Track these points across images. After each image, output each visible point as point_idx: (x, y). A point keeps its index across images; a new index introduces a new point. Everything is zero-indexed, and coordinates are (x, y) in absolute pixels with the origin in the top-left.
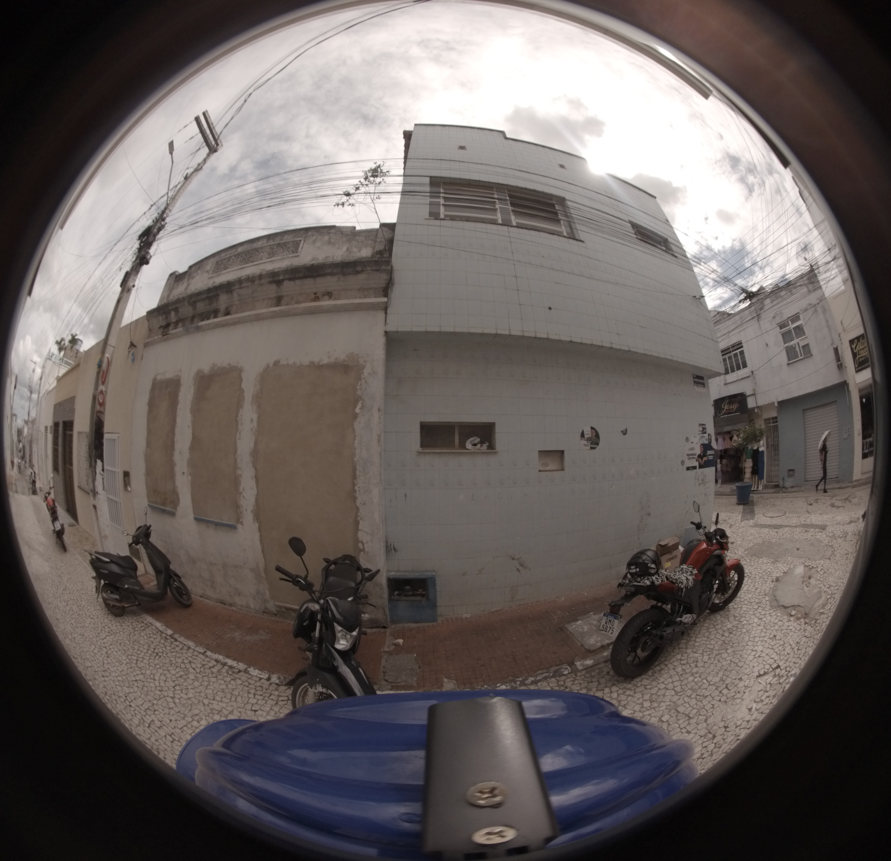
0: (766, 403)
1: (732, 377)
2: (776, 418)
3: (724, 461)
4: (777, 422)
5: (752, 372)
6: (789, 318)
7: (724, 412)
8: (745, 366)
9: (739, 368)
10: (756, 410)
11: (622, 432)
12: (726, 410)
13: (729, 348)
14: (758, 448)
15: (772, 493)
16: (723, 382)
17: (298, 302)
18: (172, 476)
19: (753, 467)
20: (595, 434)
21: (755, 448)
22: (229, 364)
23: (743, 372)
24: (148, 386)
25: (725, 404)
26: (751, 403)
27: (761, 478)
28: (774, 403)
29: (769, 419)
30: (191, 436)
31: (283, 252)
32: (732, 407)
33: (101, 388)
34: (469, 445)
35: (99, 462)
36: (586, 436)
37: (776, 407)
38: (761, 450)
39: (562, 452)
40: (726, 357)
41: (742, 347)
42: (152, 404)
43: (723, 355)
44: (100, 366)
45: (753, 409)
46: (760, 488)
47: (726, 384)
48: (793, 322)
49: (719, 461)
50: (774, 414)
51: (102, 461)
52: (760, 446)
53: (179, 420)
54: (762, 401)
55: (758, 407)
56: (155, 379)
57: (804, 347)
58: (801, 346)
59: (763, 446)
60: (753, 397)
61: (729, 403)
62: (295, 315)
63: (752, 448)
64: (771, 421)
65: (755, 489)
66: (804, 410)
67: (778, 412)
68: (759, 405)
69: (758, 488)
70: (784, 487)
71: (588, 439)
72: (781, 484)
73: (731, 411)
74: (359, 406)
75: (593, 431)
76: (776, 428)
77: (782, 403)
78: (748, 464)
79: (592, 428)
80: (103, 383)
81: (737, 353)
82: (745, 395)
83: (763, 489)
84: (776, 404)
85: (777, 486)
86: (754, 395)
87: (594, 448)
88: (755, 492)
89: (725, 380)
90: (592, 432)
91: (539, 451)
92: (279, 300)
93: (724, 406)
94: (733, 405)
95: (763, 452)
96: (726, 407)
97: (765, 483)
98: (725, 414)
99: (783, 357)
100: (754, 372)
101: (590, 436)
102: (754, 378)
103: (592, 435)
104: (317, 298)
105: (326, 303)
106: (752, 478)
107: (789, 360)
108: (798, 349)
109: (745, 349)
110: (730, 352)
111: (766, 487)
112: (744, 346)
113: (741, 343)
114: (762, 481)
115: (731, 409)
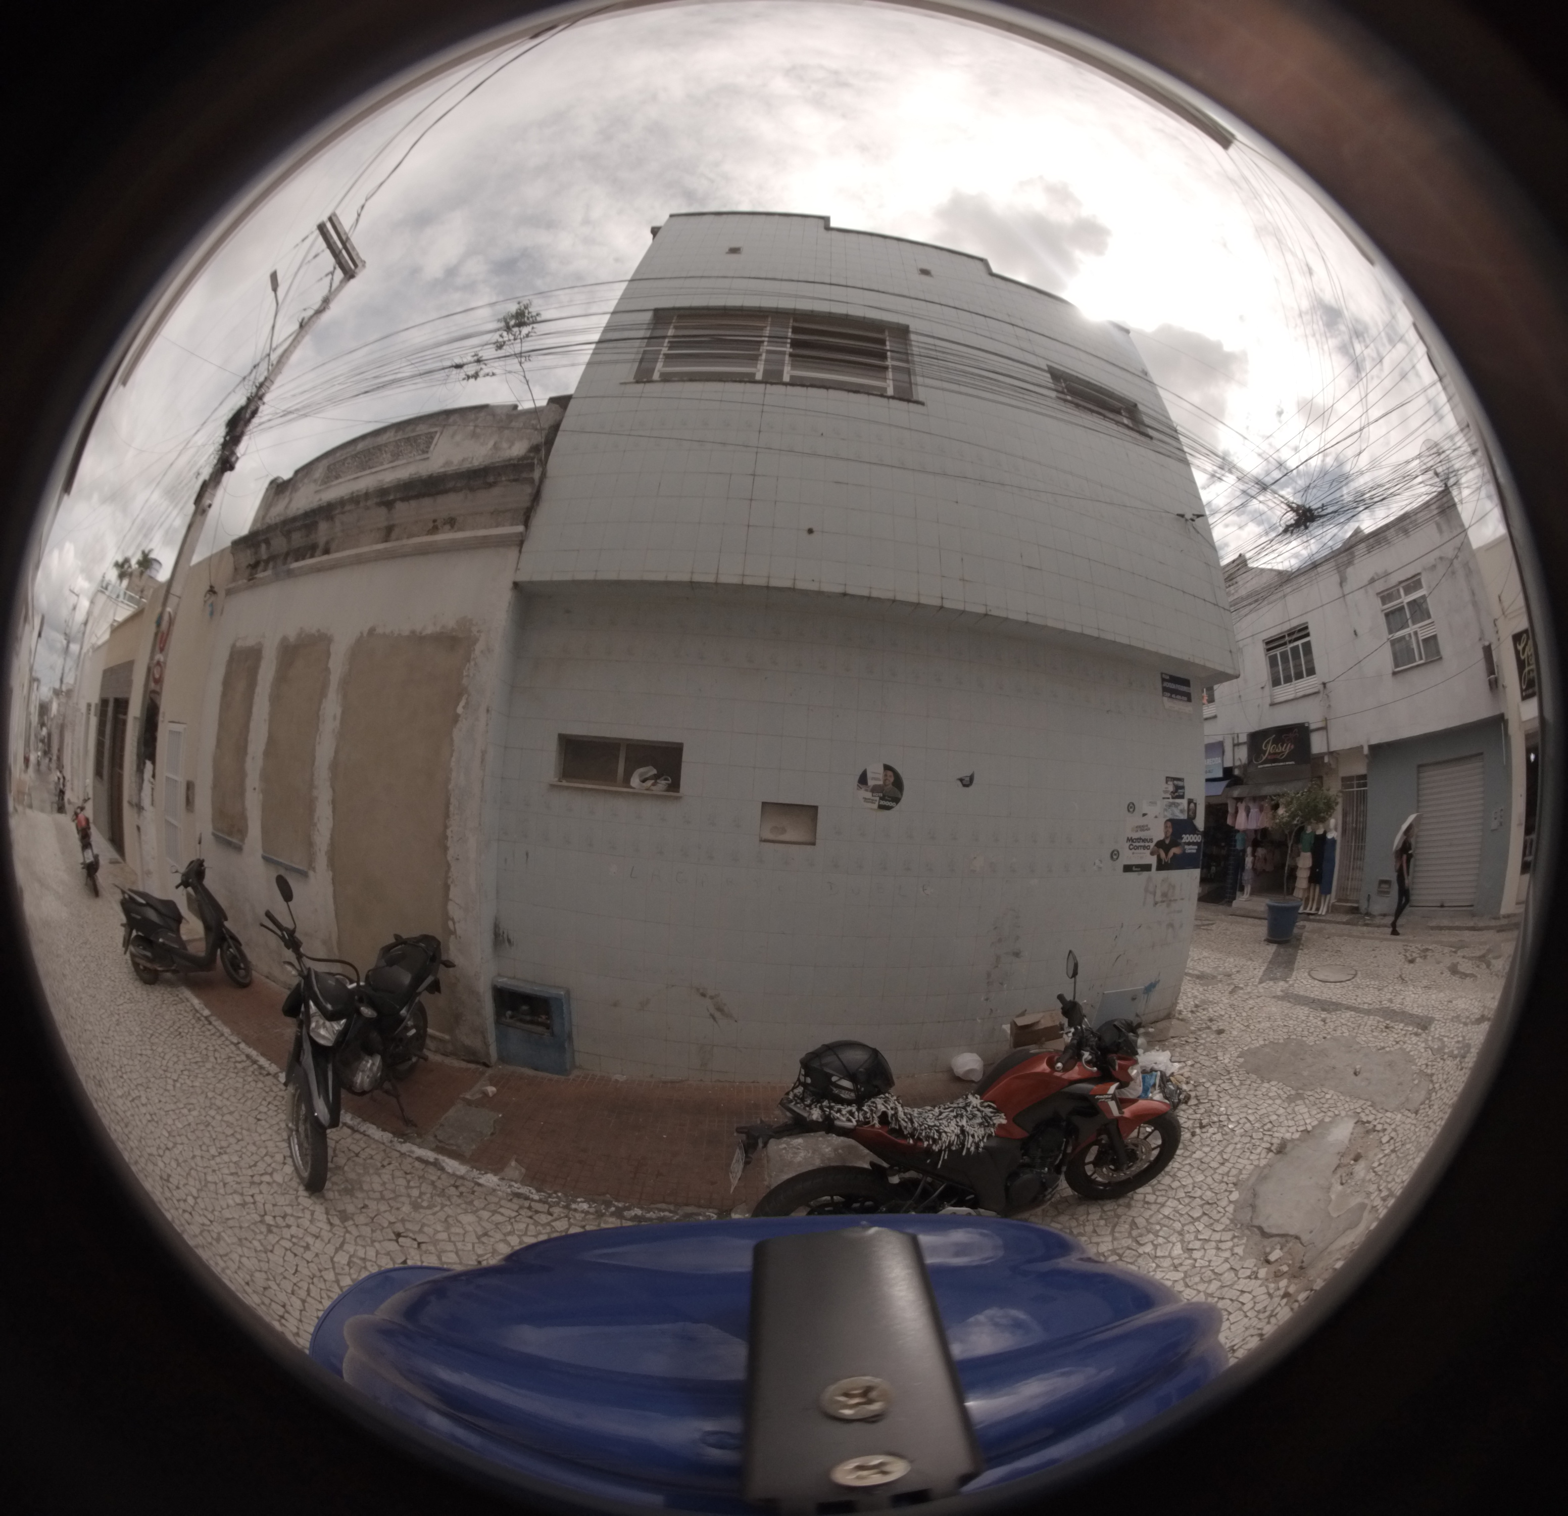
0: (1348, 747)
1: (1286, 692)
2: (1364, 777)
3: (1261, 852)
4: (1365, 785)
5: (1324, 684)
6: (1401, 582)
7: (1264, 758)
8: (1311, 671)
9: (1299, 676)
10: (1326, 760)
11: (961, 780)
12: (1270, 754)
13: (1284, 637)
14: (1325, 833)
15: (1344, 923)
16: (1268, 701)
17: (410, 536)
18: (241, 792)
19: (1312, 869)
20: (892, 779)
21: (1320, 832)
22: (319, 631)
23: (1307, 684)
24: (222, 656)
25: (1268, 743)
26: (1318, 745)
27: (1326, 891)
28: (1362, 747)
29: (1351, 778)
30: (267, 735)
31: (411, 452)
33: (159, 657)
34: (635, 781)
35: (149, 764)
36: (871, 783)
37: (1366, 756)
38: (1330, 836)
39: (815, 808)
40: (1278, 652)
41: (1308, 635)
42: (227, 683)
43: (1268, 650)
44: (159, 623)
45: (1321, 756)
46: (1323, 910)
47: (1272, 705)
48: (1408, 591)
49: (1249, 850)
50: (1362, 768)
51: (154, 763)
52: (1330, 830)
53: (255, 709)
54: (1340, 741)
55: (1331, 753)
56: (233, 646)
57: (1426, 641)
58: (1420, 639)
59: (1336, 829)
60: (1323, 733)
61: (1275, 742)
62: (404, 556)
63: (1314, 832)
64: (1355, 782)
65: (1313, 911)
66: (1420, 766)
67: (1369, 766)
68: (1332, 749)
69: (1318, 909)
70: (1368, 914)
71: (874, 789)
72: (1363, 906)
73: (1278, 757)
74: (462, 703)
75: (890, 773)
76: (1363, 797)
77: (1377, 751)
78: (1305, 861)
79: (887, 768)
80: (162, 650)
81: (1297, 646)
82: (1308, 727)
83: (1327, 912)
84: (1366, 751)
85: (1355, 910)
86: (1324, 728)
87: (888, 808)
88: (1311, 917)
89: (1271, 696)
90: (886, 775)
91: (764, 804)
92: (388, 533)
93: (1266, 746)
94: (1282, 746)
95: (1333, 841)
96: (1270, 749)
97: (1333, 901)
98: (1265, 762)
99: (1385, 659)
100: (1328, 685)
101: (881, 783)
102: (1328, 696)
103: (885, 781)
104: (434, 530)
105: (445, 536)
106: (1309, 889)
107: (1397, 666)
108: (1415, 646)
109: (1312, 638)
110: (1285, 644)
111: (1333, 909)
112: (1311, 634)
113: (1306, 628)
114: (1328, 896)
115: (1279, 753)
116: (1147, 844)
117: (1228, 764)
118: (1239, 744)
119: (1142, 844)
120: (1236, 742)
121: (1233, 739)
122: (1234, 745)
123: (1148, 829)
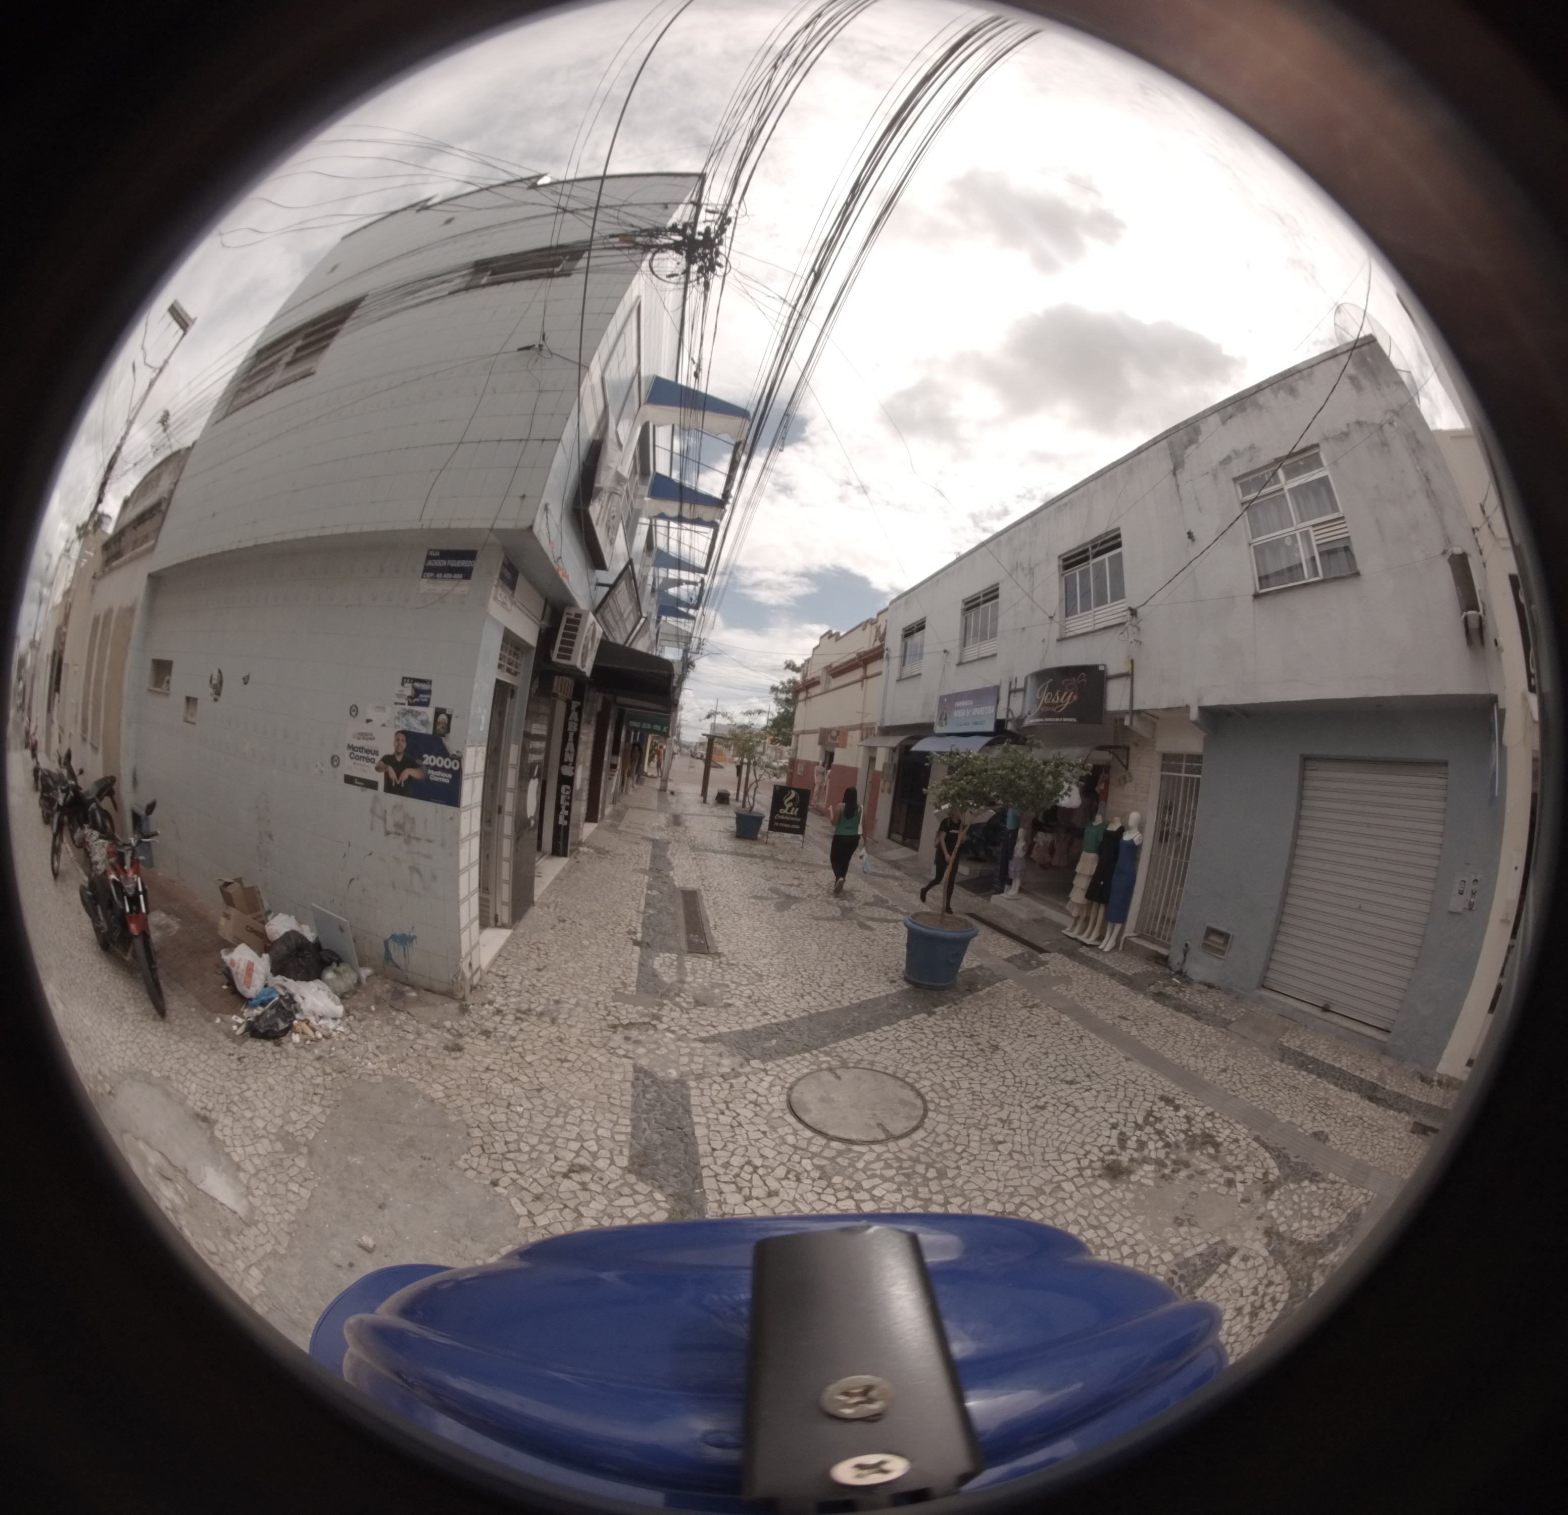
0: (1165, 705)
1: (1081, 623)
4: (1198, 770)
5: (1133, 612)
6: (1278, 460)
7: (1038, 710)
8: (1118, 594)
9: (1101, 601)
12: (1044, 704)
13: (1087, 549)
14: (1122, 831)
16: (1056, 635)
19: (1095, 879)
21: (1114, 827)
23: (1110, 611)
24: (91, 622)
25: (1045, 690)
26: (1116, 699)
27: (1115, 917)
28: (1188, 708)
29: (1175, 757)
32: (1057, 699)
37: (1196, 723)
38: (1130, 836)
40: (1077, 570)
41: (1119, 545)
43: (1066, 568)
45: (1118, 717)
46: (1107, 945)
47: (1061, 640)
48: (1292, 471)
50: (1193, 744)
52: (1129, 828)
55: (1135, 713)
56: (94, 615)
57: (1327, 547)
59: (1140, 829)
60: (1127, 681)
61: (1054, 690)
64: (1183, 764)
65: (1092, 941)
66: (1305, 759)
67: (1201, 740)
68: (1138, 707)
69: (1099, 941)
73: (1056, 711)
76: (1193, 788)
77: (1211, 715)
81: (1104, 561)
82: (1103, 673)
83: (1113, 948)
84: (1195, 715)
86: (1129, 675)
89: (1063, 627)
91: (186, 697)
93: (1043, 695)
94: (1060, 696)
95: (1136, 845)
96: (1046, 698)
97: (1125, 934)
98: (1040, 716)
100: (1138, 613)
102: (1137, 629)
109: (1124, 549)
110: (1087, 559)
111: (1122, 946)
112: (1124, 543)
113: (1119, 535)
114: (1118, 927)
115: (1055, 705)
116: (370, 756)
117: (1002, 715)
118: (1016, 691)
119: (365, 755)
120: (1013, 687)
121: (1010, 684)
122: (1010, 692)
123: (373, 739)
